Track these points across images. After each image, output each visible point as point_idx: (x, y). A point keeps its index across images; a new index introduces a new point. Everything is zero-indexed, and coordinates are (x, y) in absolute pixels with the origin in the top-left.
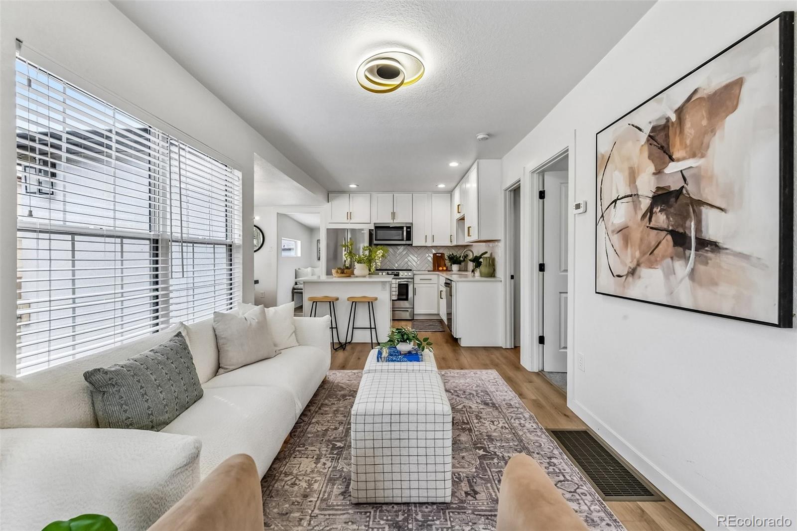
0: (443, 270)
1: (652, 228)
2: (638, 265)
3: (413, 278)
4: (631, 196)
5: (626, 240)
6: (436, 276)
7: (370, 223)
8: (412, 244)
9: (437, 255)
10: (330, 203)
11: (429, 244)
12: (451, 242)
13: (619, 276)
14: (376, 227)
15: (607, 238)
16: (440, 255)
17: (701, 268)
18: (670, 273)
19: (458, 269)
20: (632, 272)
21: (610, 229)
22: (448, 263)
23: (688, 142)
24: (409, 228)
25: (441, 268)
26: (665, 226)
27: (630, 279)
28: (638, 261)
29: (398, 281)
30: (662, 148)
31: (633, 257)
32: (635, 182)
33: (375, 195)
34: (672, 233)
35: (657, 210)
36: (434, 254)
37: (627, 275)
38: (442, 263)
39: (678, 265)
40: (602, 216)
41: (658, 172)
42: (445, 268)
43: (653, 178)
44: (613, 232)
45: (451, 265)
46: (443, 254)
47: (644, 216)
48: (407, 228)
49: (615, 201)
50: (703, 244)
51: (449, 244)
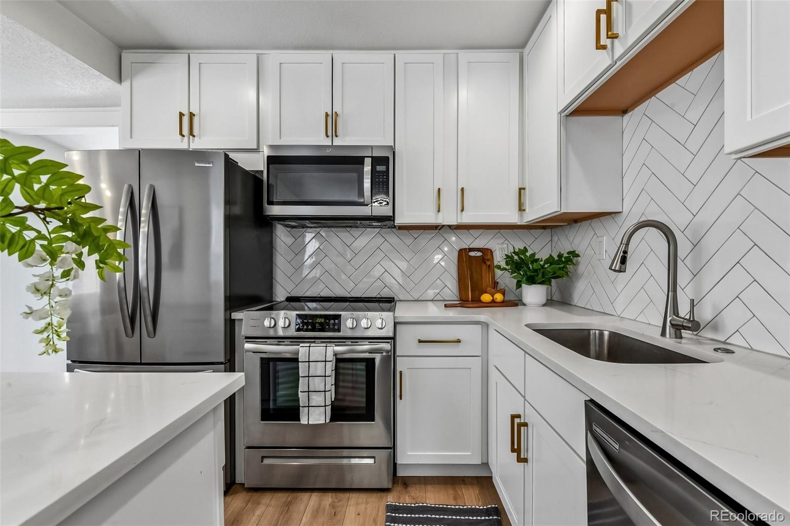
0: (493, 301)
3: (393, 338)
6: (478, 328)
7: (256, 150)
8: (392, 218)
9: (472, 254)
10: (126, 84)
11: (449, 217)
12: (521, 209)
14: (271, 160)
16: (479, 254)
19: (544, 301)
22: (506, 279)
24: (384, 161)
25: (486, 298)
29: (333, 349)
33: (273, 58)
36: (463, 253)
38: (487, 280)
42: (499, 297)
45: (519, 285)
46: (487, 254)
48: (376, 161)
51: (512, 217)
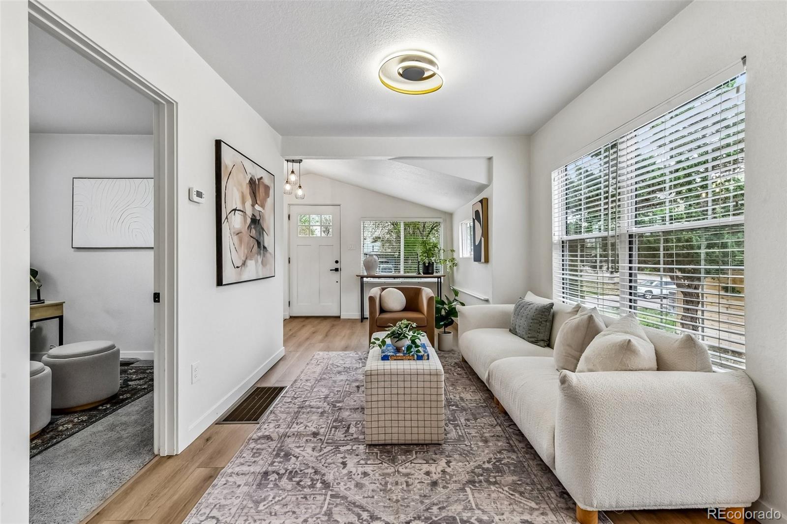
1: (251, 236)
2: (246, 258)
4: (243, 212)
5: (241, 241)
13: (238, 267)
15: (230, 237)
17: (264, 258)
18: (257, 262)
20: (244, 264)
21: (232, 231)
23: (261, 198)
26: (255, 236)
27: (243, 268)
28: (246, 256)
30: (254, 193)
31: (244, 253)
32: (244, 205)
34: (257, 241)
35: (253, 226)
37: (241, 266)
39: (259, 257)
40: (227, 218)
41: (253, 206)
43: (251, 207)
44: (234, 233)
47: (248, 227)
49: (235, 210)
50: (265, 248)
